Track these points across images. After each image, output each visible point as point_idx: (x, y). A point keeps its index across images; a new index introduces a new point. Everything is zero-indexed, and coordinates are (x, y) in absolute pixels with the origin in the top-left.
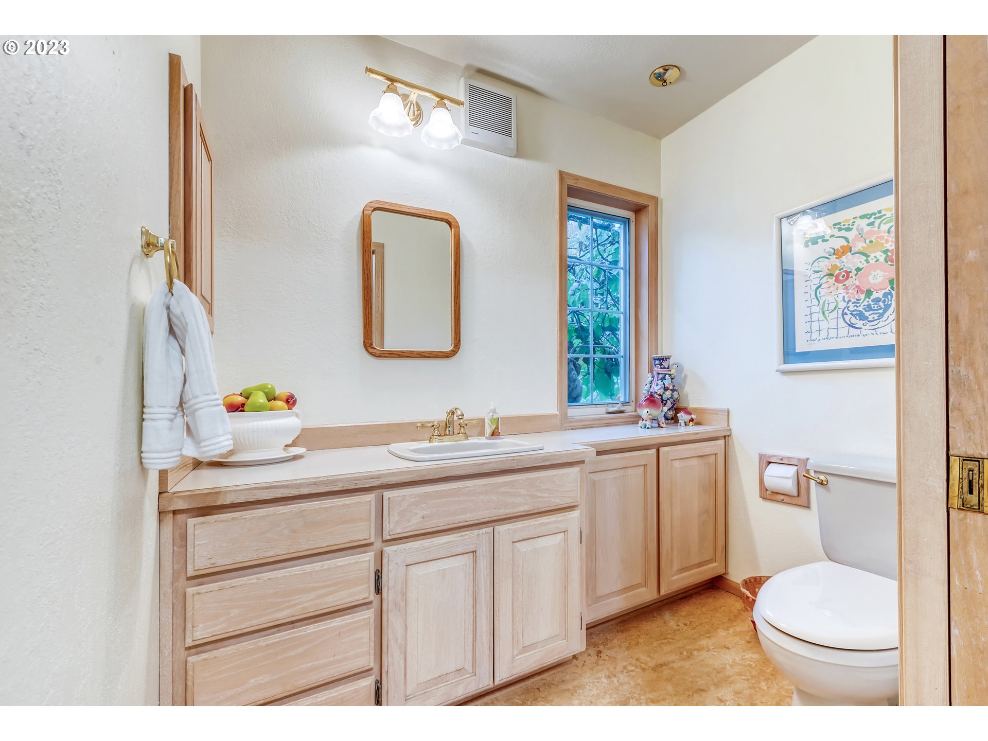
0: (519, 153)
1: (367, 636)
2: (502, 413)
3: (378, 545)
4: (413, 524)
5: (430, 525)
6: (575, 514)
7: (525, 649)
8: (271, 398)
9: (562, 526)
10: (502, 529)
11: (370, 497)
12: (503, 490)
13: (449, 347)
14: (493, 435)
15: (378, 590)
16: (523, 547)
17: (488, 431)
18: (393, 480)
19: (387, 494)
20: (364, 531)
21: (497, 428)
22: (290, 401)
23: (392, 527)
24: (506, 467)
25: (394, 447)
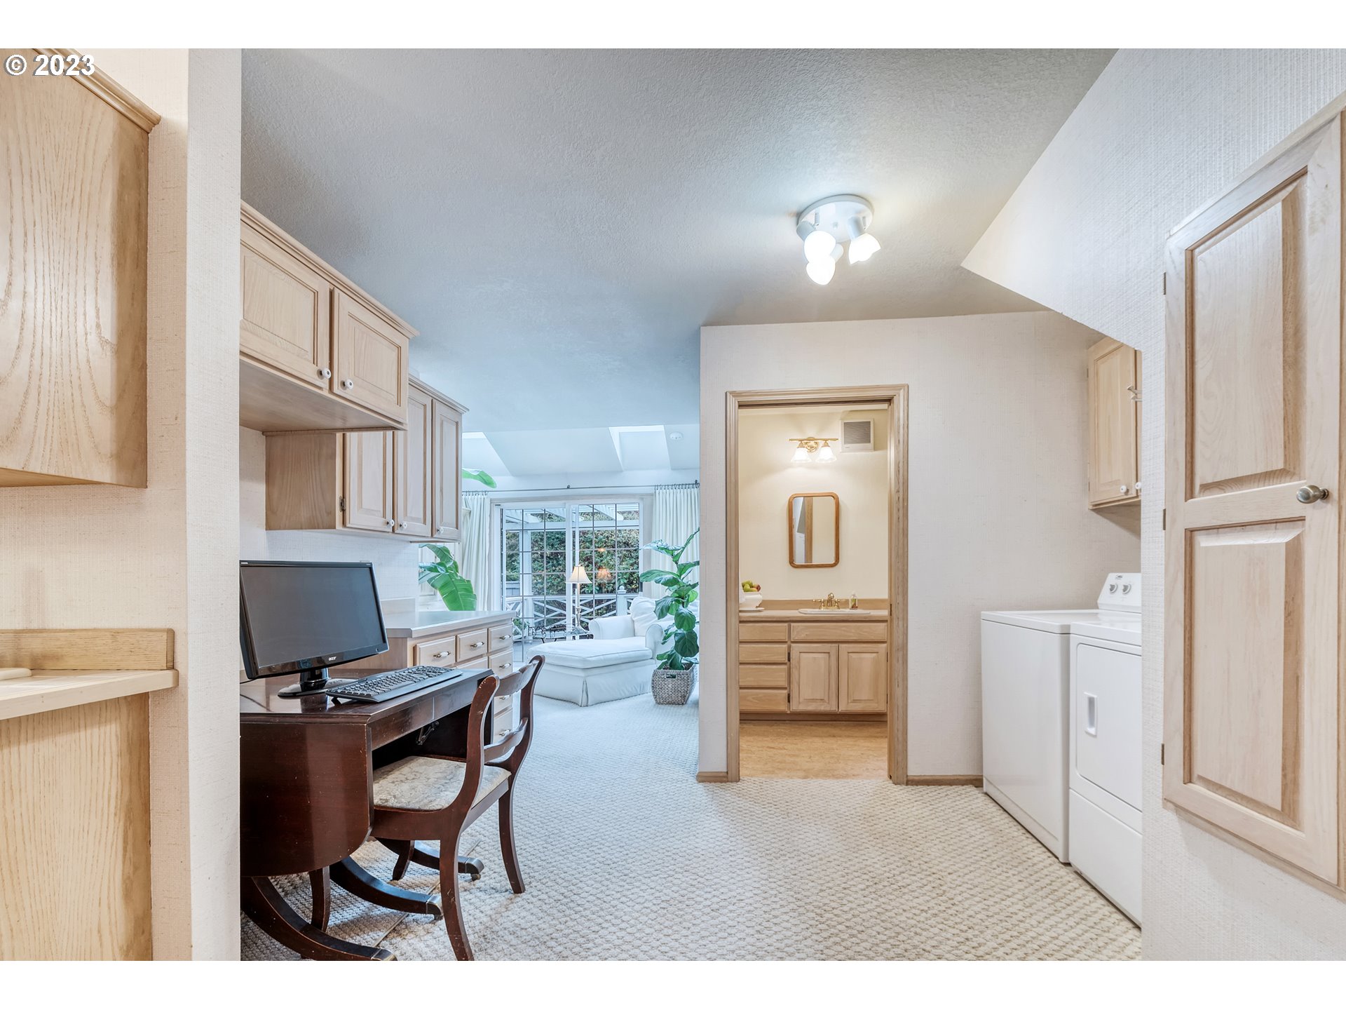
0: (875, 449)
1: (784, 674)
2: (859, 597)
3: (789, 643)
4: (802, 636)
5: (810, 638)
6: (885, 645)
7: (855, 701)
8: (752, 587)
9: (876, 650)
10: (842, 646)
11: (786, 624)
12: (843, 629)
13: (832, 561)
14: (853, 607)
15: (789, 660)
16: (854, 656)
17: (850, 606)
18: (794, 619)
19: (792, 624)
20: (784, 637)
21: (855, 604)
22: (758, 588)
23: (794, 636)
24: (845, 619)
25: (800, 610)
